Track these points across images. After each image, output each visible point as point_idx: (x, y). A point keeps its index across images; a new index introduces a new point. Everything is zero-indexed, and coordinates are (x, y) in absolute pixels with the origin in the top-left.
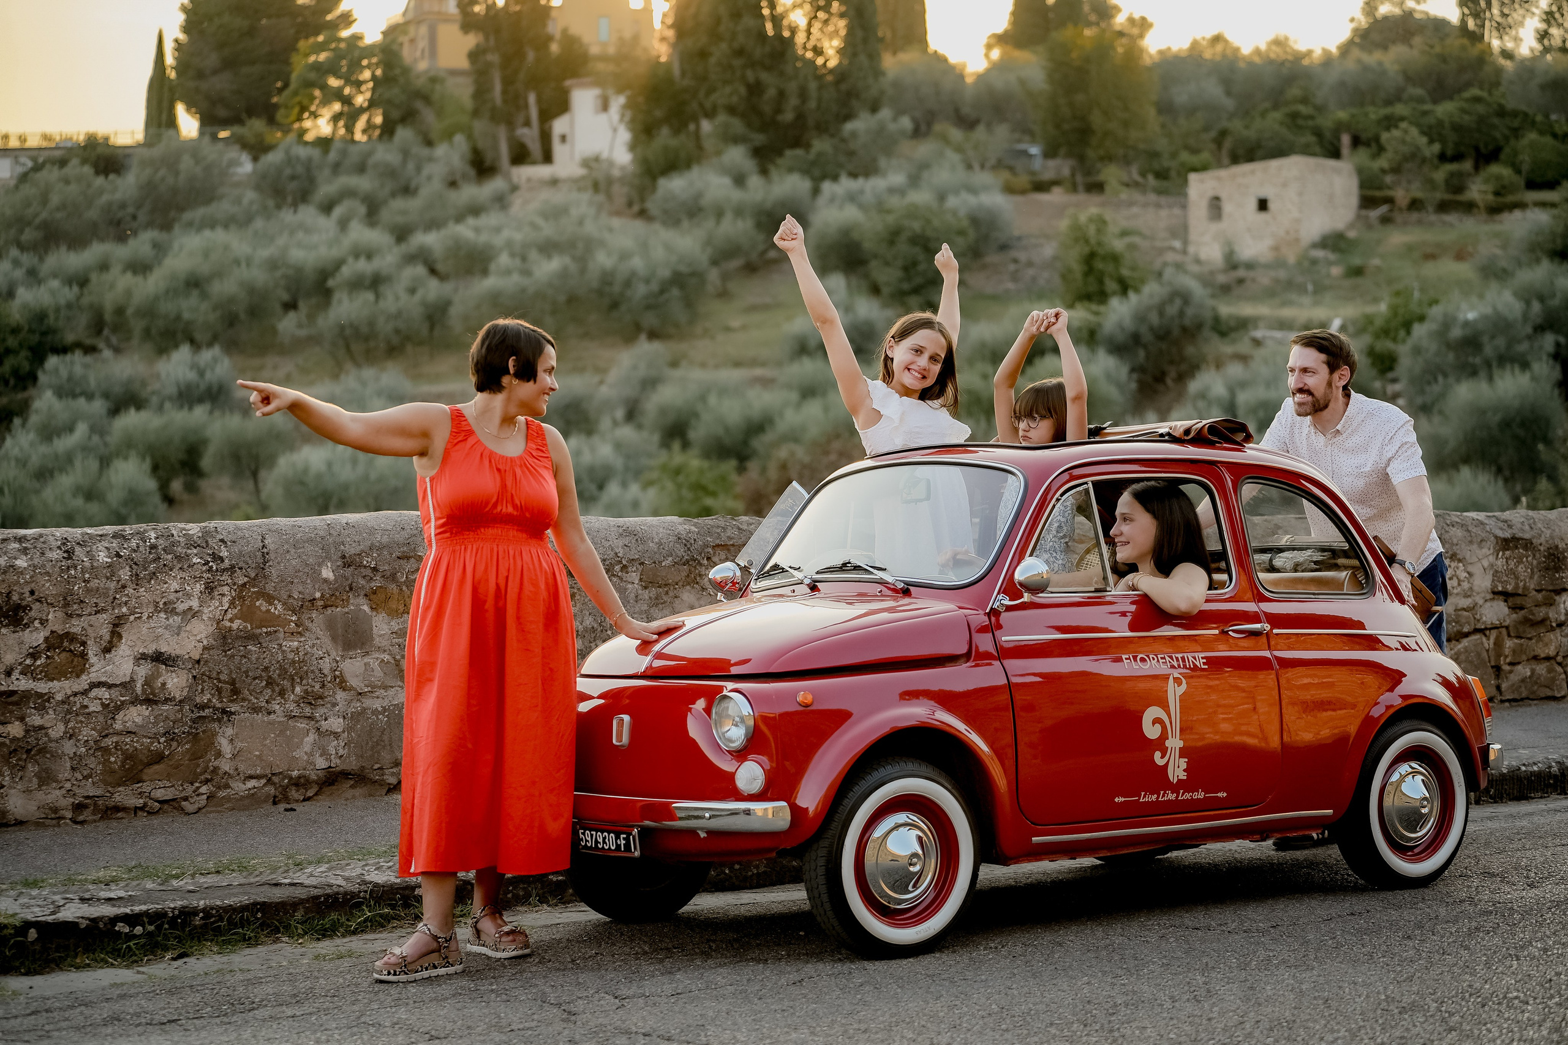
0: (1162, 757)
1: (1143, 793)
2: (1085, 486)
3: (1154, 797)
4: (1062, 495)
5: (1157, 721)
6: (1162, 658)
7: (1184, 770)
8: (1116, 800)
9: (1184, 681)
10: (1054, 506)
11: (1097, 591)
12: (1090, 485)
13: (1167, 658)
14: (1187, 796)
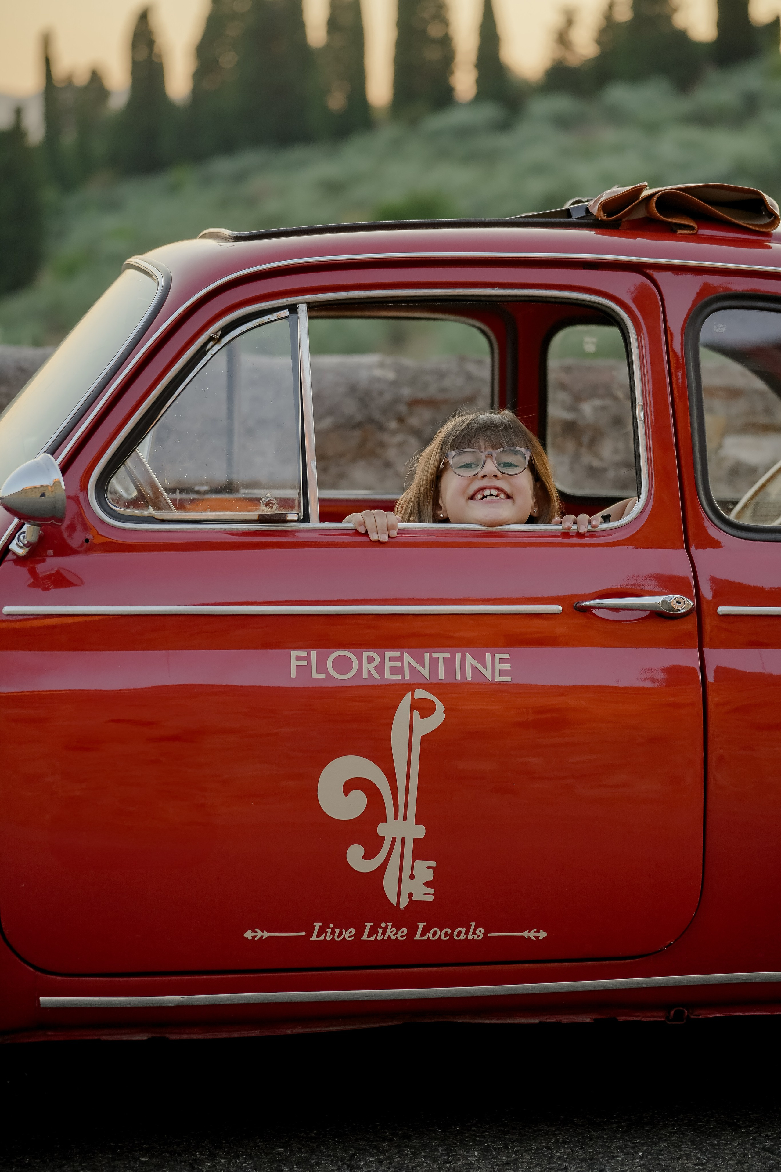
0: (368, 856)
1: (317, 925)
2: (286, 313)
3: (349, 934)
4: (226, 330)
5: (349, 786)
6: (392, 659)
7: (427, 884)
8: (249, 935)
9: (440, 707)
10: (201, 352)
11: (263, 519)
12: (303, 310)
13: (408, 659)
14: (440, 934)
